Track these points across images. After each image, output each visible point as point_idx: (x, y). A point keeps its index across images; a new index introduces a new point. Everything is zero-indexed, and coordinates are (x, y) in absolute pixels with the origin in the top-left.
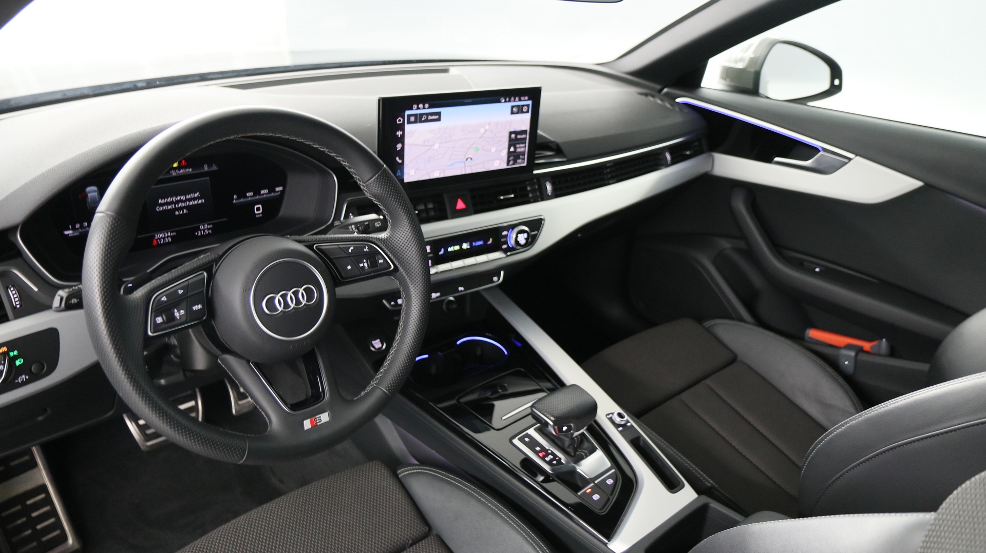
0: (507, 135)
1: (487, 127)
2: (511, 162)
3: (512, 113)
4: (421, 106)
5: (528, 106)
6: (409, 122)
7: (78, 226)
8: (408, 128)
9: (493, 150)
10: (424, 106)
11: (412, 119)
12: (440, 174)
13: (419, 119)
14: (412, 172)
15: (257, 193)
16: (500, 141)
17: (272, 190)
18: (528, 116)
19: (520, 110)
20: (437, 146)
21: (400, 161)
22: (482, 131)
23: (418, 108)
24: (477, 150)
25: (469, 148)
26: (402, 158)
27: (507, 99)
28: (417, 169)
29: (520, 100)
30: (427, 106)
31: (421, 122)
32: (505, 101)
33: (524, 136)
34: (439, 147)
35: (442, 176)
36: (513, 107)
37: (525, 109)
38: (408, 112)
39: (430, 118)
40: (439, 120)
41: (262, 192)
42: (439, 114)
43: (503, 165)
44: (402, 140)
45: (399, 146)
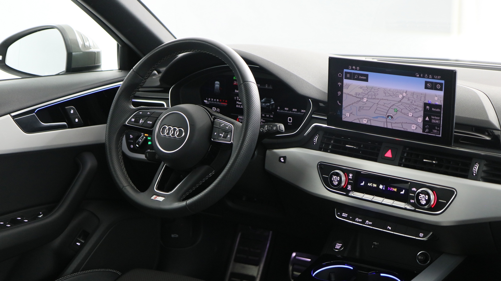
0: (422, 105)
1: (404, 94)
2: (427, 130)
3: (426, 87)
4: (354, 67)
5: (441, 84)
6: (346, 78)
7: (209, 99)
8: (346, 81)
9: (410, 114)
10: (356, 68)
11: (348, 76)
12: (367, 122)
13: (352, 77)
14: (348, 115)
15: (290, 110)
16: (416, 108)
17: (299, 111)
18: (441, 93)
19: (433, 87)
20: (365, 100)
21: (340, 104)
22: (401, 96)
23: (352, 69)
24: (397, 112)
25: (390, 108)
26: (341, 102)
27: (422, 75)
28: (351, 113)
29: (433, 78)
30: (358, 68)
31: (354, 79)
32: (420, 77)
33: (438, 110)
34: (367, 101)
35: (369, 124)
36: (426, 83)
37: (438, 86)
38: (345, 70)
39: (360, 77)
40: (366, 80)
41: (294, 110)
42: (367, 76)
43: (420, 131)
44: (341, 89)
45: (339, 93)
